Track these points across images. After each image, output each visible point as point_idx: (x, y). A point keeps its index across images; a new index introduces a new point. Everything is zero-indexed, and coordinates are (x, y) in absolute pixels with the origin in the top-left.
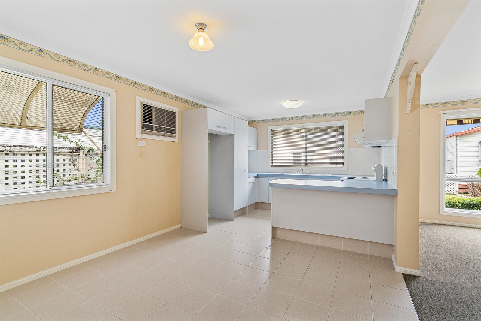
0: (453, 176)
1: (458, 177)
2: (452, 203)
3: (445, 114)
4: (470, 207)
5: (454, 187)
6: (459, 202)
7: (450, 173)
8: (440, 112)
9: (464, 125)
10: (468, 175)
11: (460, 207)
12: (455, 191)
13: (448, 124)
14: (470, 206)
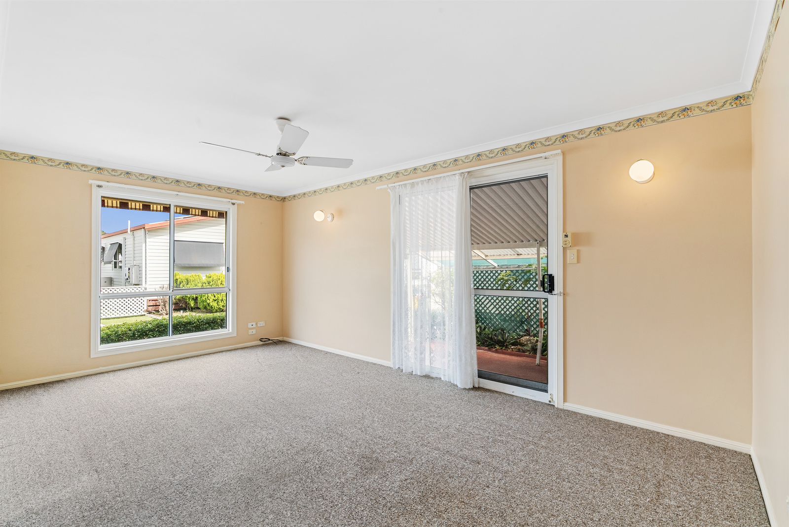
0: (139, 290)
1: (148, 290)
2: (120, 333)
3: (99, 186)
4: (144, 334)
5: (142, 305)
6: (130, 330)
7: (138, 285)
8: (91, 182)
9: (130, 210)
10: (159, 286)
11: (131, 336)
12: (143, 310)
13: (106, 205)
14: (144, 332)
